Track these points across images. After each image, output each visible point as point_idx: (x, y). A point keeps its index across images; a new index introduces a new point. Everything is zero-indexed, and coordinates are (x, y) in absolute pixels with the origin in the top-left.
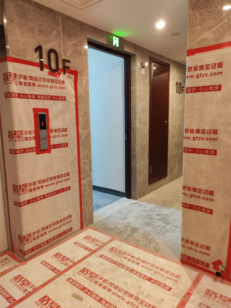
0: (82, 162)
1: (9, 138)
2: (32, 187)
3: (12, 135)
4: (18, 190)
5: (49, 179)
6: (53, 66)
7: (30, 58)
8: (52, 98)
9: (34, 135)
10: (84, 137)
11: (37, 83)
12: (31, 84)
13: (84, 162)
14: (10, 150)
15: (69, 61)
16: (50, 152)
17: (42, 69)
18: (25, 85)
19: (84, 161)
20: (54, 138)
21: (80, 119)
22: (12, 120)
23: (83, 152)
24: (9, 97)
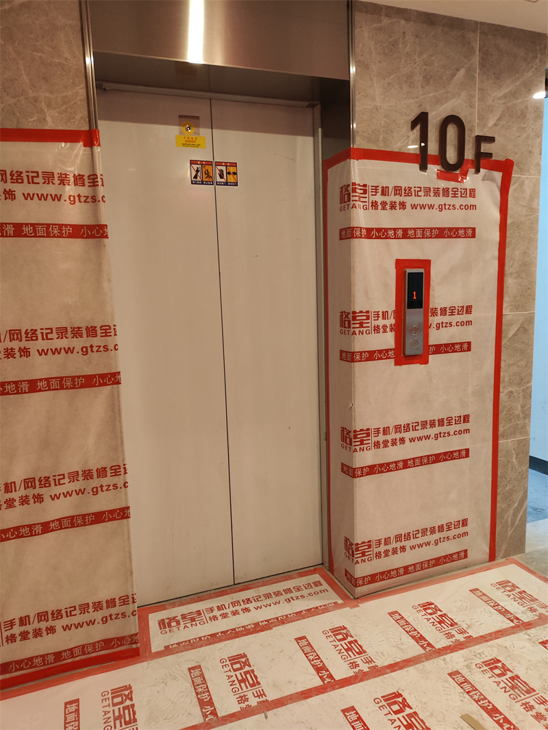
0: (506, 391)
1: (341, 326)
2: (381, 438)
3: (349, 320)
4: (351, 440)
5: (420, 424)
6: (451, 156)
7: (399, 144)
8: (442, 233)
9: (392, 321)
10: (516, 329)
11: (409, 201)
12: (397, 204)
13: (512, 392)
14: (341, 352)
15: (491, 140)
16: (426, 362)
17: (423, 168)
18: (384, 208)
19: (510, 389)
20: (438, 328)
21: (509, 282)
22: (350, 289)
23: (509, 365)
24: (349, 238)
